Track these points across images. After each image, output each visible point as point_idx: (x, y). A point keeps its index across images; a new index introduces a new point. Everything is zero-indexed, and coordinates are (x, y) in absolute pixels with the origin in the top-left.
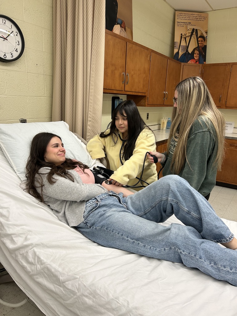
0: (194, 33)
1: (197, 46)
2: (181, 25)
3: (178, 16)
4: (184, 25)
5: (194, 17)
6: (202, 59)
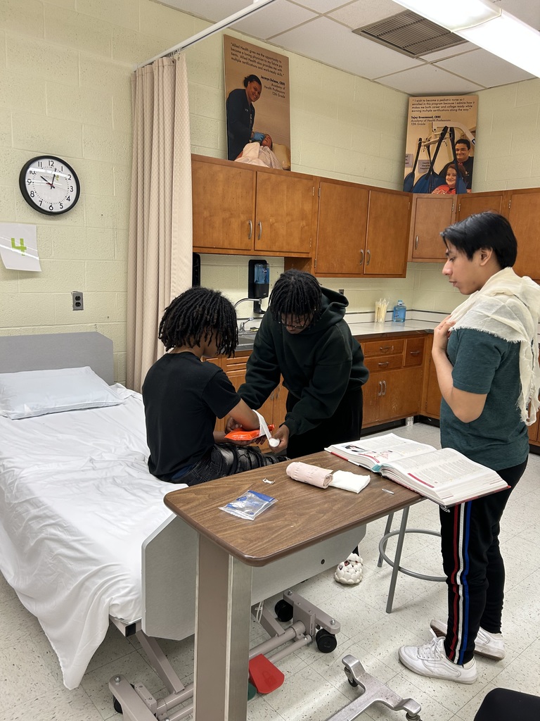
0: (447, 135)
1: (453, 159)
2: (420, 122)
3: (414, 106)
4: (427, 123)
5: (447, 105)
6: (462, 184)
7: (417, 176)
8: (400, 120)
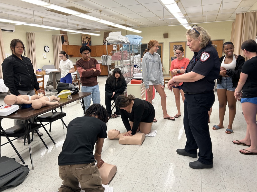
6: (90, 44)
7: (84, 43)
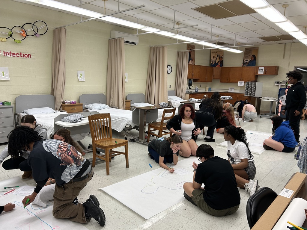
8: (210, 53)
